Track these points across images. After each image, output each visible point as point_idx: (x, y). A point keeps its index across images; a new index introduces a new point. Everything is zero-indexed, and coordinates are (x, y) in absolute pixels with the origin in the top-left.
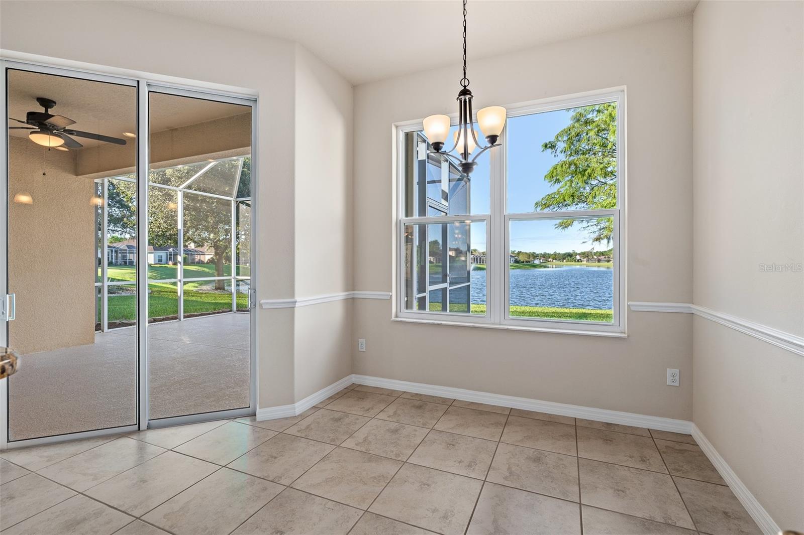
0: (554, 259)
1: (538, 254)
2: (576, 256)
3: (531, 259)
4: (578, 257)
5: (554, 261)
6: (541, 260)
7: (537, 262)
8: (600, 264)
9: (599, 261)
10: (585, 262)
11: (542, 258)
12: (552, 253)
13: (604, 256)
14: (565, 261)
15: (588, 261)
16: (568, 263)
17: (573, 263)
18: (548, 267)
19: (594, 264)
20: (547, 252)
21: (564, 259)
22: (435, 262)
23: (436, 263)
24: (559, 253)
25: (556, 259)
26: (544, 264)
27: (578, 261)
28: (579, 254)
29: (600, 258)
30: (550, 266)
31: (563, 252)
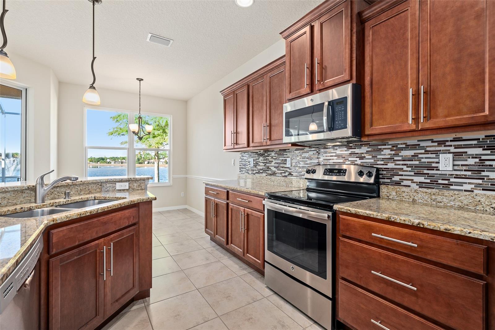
0: (90, 162)
2: (107, 159)
4: (108, 160)
8: (123, 164)
9: (122, 163)
10: (113, 164)
13: (125, 160)
14: (99, 163)
16: (101, 164)
17: (105, 164)
19: (119, 164)
21: (98, 161)
24: (95, 158)
25: (92, 162)
27: (108, 163)
28: (109, 158)
29: (122, 161)
31: (97, 157)
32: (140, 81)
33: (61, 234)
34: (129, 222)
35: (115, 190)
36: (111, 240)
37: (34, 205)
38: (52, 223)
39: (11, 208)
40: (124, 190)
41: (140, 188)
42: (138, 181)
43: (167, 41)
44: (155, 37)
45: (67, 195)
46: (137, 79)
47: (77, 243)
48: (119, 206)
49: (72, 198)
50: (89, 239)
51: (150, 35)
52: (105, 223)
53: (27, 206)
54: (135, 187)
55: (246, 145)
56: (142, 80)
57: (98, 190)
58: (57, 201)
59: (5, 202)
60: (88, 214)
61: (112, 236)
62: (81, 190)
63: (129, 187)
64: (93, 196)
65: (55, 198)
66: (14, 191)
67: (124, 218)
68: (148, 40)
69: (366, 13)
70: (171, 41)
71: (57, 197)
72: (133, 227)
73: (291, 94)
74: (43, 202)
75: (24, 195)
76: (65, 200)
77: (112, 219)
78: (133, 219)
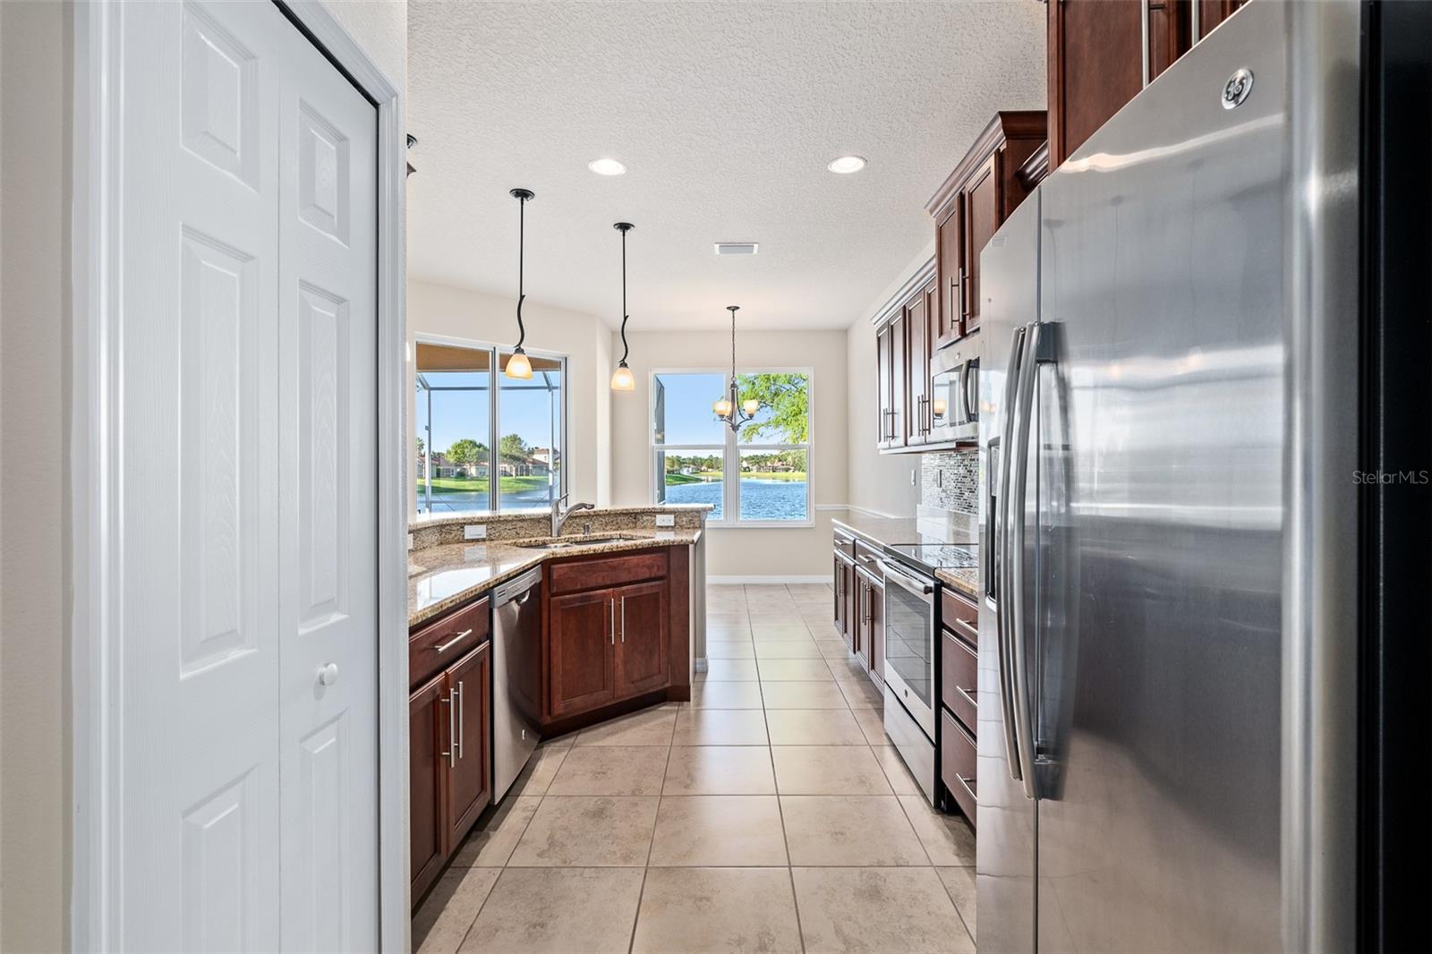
0: (709, 468)
1: (684, 459)
3: (676, 467)
5: (710, 470)
6: (690, 469)
7: (685, 472)
8: (776, 474)
9: (774, 469)
10: (754, 472)
11: (692, 466)
12: (706, 458)
15: (758, 470)
18: (701, 480)
19: (768, 474)
20: (699, 456)
22: (514, 474)
23: (517, 475)
24: (717, 458)
25: (712, 468)
26: (695, 476)
28: (746, 459)
29: (775, 465)
30: (703, 478)
32: (733, 311)
33: (562, 572)
34: (651, 573)
35: (654, 527)
36: (623, 593)
37: (548, 538)
38: (551, 556)
39: (527, 540)
40: (667, 527)
41: (692, 525)
42: (688, 513)
43: (748, 247)
44: (727, 246)
45: (586, 528)
46: (728, 308)
47: (579, 587)
48: (634, 547)
49: (593, 534)
50: (594, 585)
51: (717, 246)
52: (613, 568)
53: (541, 539)
54: (684, 523)
55: (902, 443)
56: (738, 308)
57: (631, 525)
58: (573, 536)
59: (523, 532)
60: (592, 552)
61: (624, 588)
62: (607, 524)
63: (676, 523)
64: (618, 532)
65: (574, 533)
66: (531, 519)
67: (644, 566)
68: (717, 252)
69: (1028, 171)
70: (756, 246)
71: (576, 531)
72: (658, 583)
73: (943, 337)
74: (559, 536)
75: (541, 525)
76: (582, 536)
77: (624, 564)
78: (658, 570)
